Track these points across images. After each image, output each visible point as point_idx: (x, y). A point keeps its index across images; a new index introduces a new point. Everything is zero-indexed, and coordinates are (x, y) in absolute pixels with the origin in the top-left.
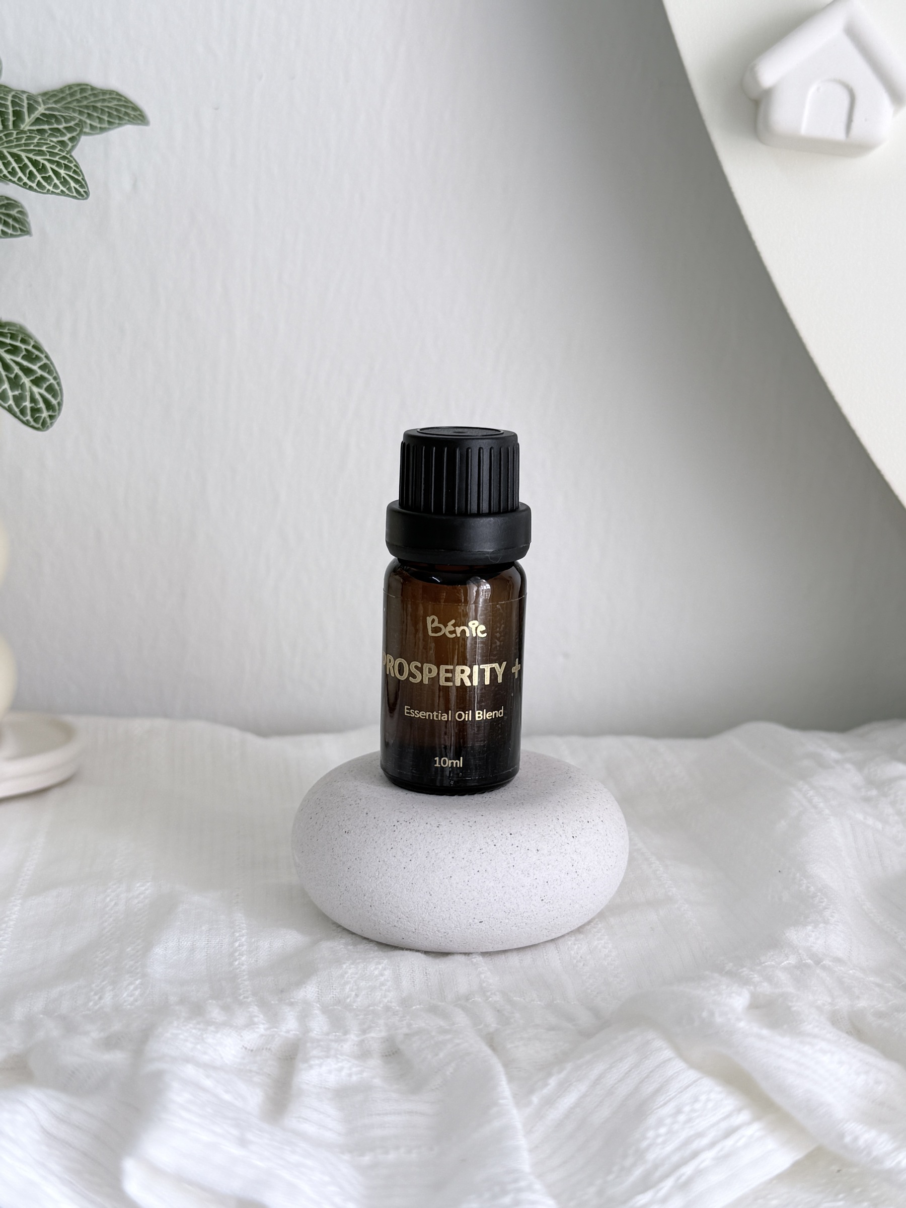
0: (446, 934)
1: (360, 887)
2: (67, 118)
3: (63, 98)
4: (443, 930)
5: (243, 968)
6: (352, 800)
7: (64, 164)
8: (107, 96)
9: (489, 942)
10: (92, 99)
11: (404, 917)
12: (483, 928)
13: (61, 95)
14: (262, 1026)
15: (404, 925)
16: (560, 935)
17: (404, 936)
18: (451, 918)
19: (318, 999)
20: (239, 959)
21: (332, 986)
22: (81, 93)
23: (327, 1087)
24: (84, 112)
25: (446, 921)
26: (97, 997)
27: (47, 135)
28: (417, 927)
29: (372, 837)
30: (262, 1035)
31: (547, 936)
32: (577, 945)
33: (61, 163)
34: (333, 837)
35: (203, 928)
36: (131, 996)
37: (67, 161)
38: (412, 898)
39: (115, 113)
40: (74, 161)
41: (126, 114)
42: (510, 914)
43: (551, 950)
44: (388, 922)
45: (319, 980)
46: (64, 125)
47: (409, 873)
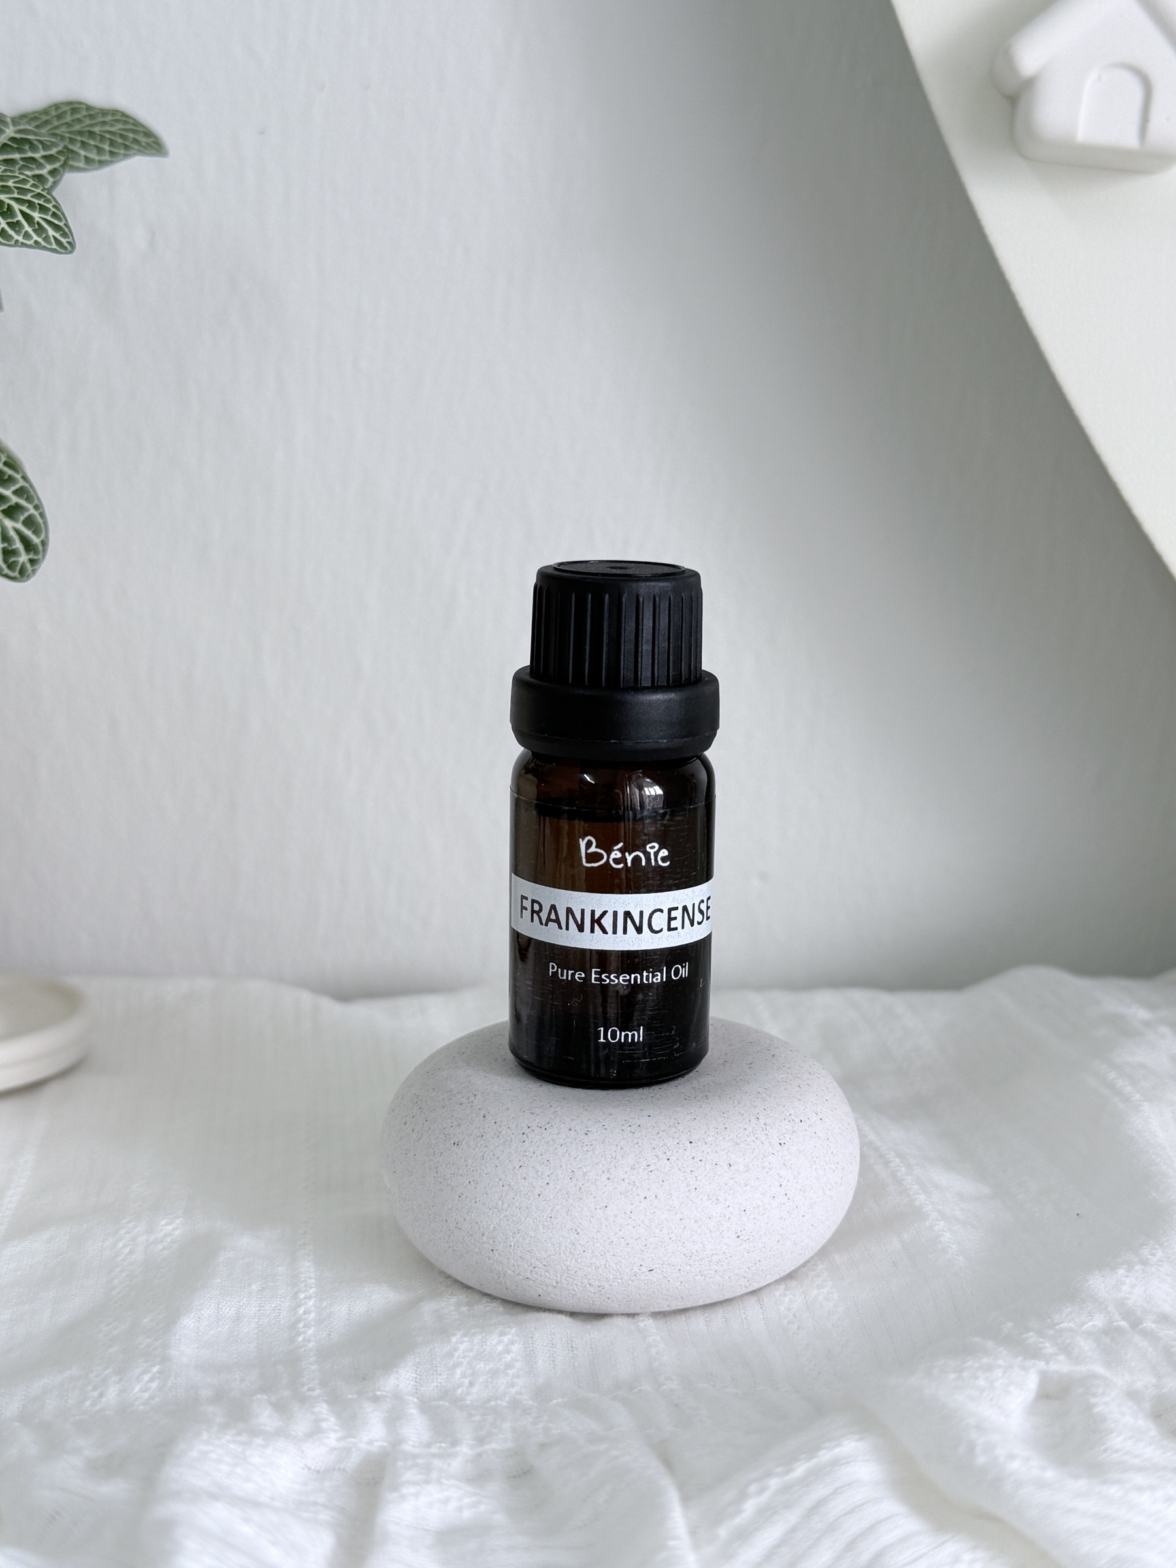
0: (601, 1289)
1: (477, 1223)
2: (47, 145)
3: (47, 122)
4: (597, 1283)
5: (311, 1345)
6: (463, 1097)
7: (39, 204)
8: (109, 118)
9: (663, 1299)
10: (88, 122)
11: (541, 1265)
12: (655, 1279)
13: (45, 118)
14: (333, 1436)
15: (541, 1276)
16: (765, 1284)
17: (540, 1292)
18: (607, 1265)
19: (416, 1389)
20: (305, 1332)
21: (436, 1371)
22: (72, 113)
23: (426, 1527)
24: (75, 140)
25: (600, 1270)
26: (96, 1394)
27: (17, 167)
28: (559, 1279)
29: (492, 1151)
30: (333, 1449)
31: (746, 1287)
32: (788, 1297)
33: (34, 203)
34: (436, 1151)
35: (254, 1287)
36: (145, 1391)
37: (43, 200)
38: (550, 1238)
39: (120, 141)
40: (52, 200)
41: (136, 141)
42: (693, 1258)
43: (752, 1306)
44: (517, 1272)
45: (417, 1360)
46: (42, 153)
47: (546, 1202)
